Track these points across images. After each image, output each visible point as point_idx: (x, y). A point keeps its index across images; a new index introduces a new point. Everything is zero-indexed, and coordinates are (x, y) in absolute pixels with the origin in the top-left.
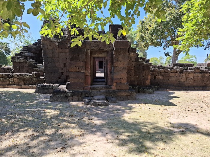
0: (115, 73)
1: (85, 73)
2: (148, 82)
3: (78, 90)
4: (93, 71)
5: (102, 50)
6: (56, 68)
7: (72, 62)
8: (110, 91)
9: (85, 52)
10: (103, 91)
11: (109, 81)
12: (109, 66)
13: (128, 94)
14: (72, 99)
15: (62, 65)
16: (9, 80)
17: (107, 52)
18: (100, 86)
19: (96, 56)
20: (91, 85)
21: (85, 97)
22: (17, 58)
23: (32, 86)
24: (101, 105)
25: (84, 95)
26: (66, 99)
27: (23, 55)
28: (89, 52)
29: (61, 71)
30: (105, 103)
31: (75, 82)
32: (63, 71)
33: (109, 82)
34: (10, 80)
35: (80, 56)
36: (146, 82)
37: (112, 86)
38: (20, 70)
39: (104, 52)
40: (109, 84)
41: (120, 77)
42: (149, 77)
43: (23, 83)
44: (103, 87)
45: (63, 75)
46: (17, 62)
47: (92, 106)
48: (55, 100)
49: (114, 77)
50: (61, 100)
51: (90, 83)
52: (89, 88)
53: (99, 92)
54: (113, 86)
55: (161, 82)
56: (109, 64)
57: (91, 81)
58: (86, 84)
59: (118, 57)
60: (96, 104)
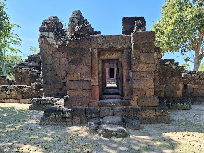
0: (135, 81)
1: (90, 82)
2: (179, 93)
3: (80, 107)
4: (103, 80)
5: (114, 47)
6: (57, 77)
7: (72, 67)
8: (128, 108)
9: (90, 52)
10: (117, 108)
11: (126, 92)
12: (125, 72)
13: (158, 114)
14: (72, 121)
15: (64, 74)
16: (6, 93)
17: (122, 51)
18: (112, 101)
19: (105, 57)
20: (100, 99)
21: (91, 119)
22: (18, 68)
23: (30, 100)
24: (116, 136)
25: (89, 116)
26: (63, 122)
27: (26, 64)
28: (96, 51)
29: (62, 81)
30: (123, 132)
31: (76, 95)
32: (65, 81)
33: (126, 95)
34: (8, 93)
35: (83, 58)
36: (176, 93)
37: (131, 101)
38: (22, 81)
39: (117, 51)
40: (126, 98)
41: (143, 87)
42: (181, 86)
43: (21, 96)
44: (117, 103)
45: (65, 85)
46: (19, 73)
47: (102, 137)
48: (47, 123)
49: (134, 87)
50: (55, 124)
51: (97, 97)
52: (97, 104)
53: (111, 110)
54: (134, 102)
55: (196, 92)
56: (125, 67)
57: (99, 93)
58: (91, 98)
59: (139, 56)
60: (108, 134)
